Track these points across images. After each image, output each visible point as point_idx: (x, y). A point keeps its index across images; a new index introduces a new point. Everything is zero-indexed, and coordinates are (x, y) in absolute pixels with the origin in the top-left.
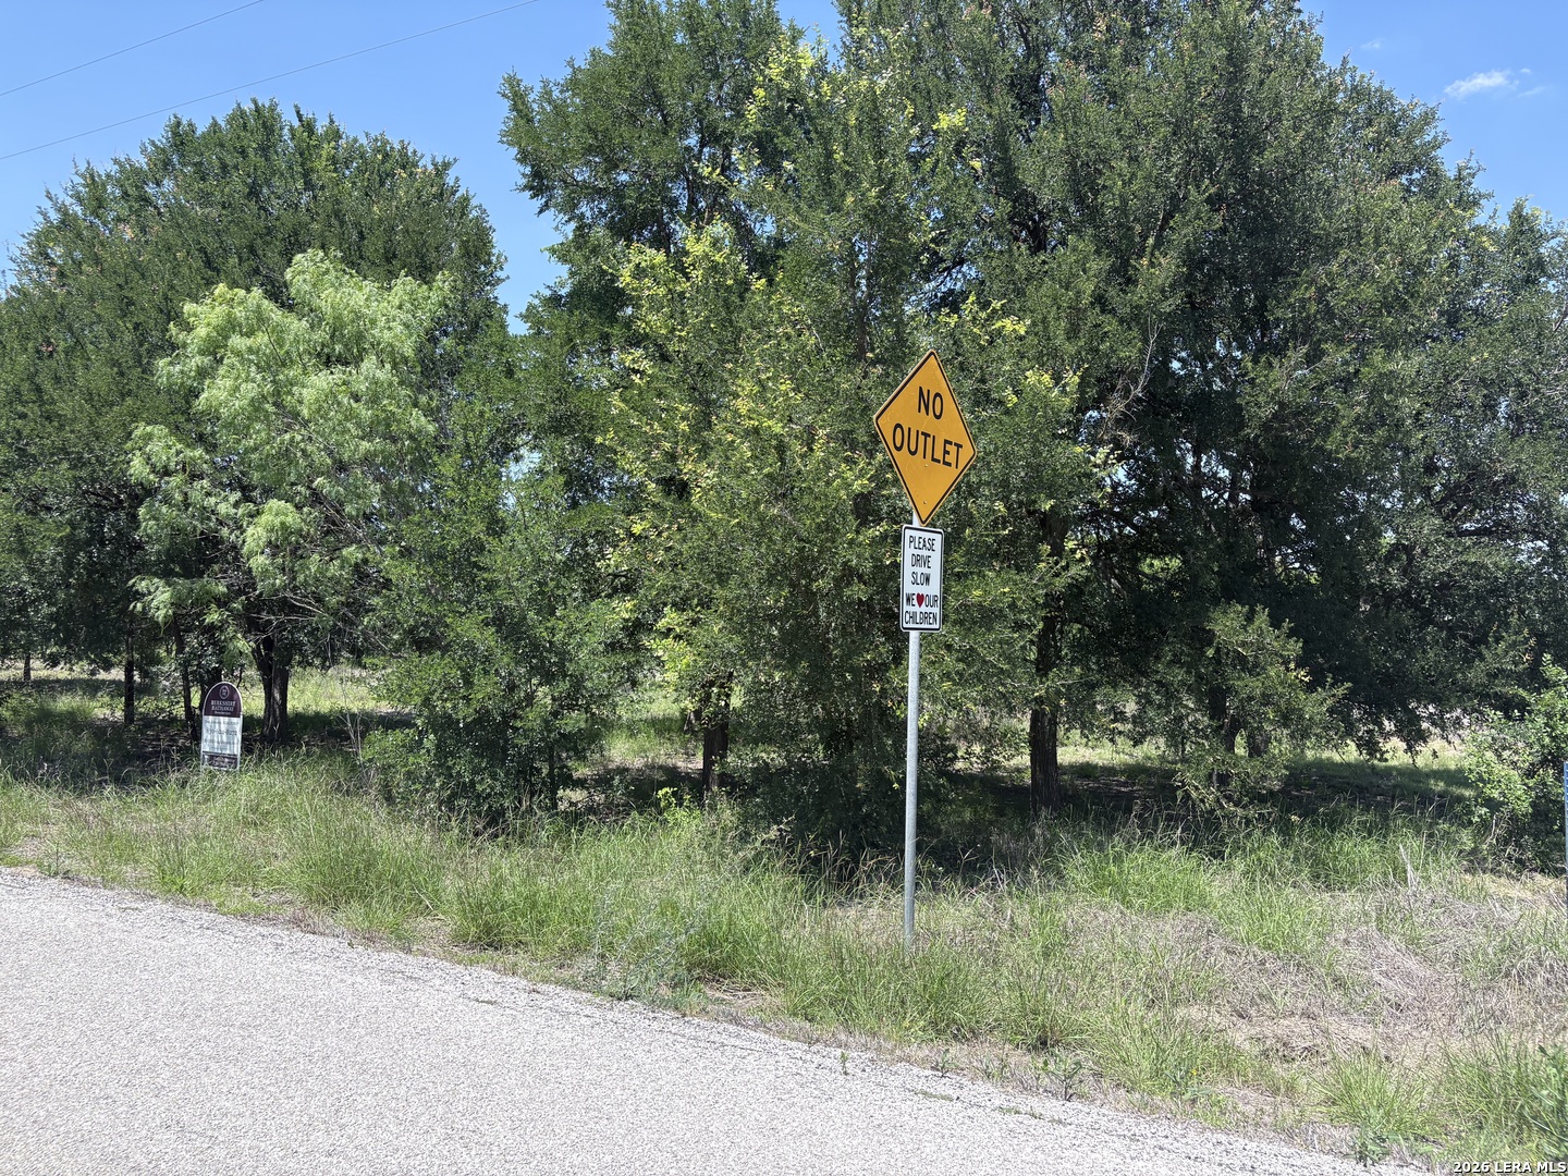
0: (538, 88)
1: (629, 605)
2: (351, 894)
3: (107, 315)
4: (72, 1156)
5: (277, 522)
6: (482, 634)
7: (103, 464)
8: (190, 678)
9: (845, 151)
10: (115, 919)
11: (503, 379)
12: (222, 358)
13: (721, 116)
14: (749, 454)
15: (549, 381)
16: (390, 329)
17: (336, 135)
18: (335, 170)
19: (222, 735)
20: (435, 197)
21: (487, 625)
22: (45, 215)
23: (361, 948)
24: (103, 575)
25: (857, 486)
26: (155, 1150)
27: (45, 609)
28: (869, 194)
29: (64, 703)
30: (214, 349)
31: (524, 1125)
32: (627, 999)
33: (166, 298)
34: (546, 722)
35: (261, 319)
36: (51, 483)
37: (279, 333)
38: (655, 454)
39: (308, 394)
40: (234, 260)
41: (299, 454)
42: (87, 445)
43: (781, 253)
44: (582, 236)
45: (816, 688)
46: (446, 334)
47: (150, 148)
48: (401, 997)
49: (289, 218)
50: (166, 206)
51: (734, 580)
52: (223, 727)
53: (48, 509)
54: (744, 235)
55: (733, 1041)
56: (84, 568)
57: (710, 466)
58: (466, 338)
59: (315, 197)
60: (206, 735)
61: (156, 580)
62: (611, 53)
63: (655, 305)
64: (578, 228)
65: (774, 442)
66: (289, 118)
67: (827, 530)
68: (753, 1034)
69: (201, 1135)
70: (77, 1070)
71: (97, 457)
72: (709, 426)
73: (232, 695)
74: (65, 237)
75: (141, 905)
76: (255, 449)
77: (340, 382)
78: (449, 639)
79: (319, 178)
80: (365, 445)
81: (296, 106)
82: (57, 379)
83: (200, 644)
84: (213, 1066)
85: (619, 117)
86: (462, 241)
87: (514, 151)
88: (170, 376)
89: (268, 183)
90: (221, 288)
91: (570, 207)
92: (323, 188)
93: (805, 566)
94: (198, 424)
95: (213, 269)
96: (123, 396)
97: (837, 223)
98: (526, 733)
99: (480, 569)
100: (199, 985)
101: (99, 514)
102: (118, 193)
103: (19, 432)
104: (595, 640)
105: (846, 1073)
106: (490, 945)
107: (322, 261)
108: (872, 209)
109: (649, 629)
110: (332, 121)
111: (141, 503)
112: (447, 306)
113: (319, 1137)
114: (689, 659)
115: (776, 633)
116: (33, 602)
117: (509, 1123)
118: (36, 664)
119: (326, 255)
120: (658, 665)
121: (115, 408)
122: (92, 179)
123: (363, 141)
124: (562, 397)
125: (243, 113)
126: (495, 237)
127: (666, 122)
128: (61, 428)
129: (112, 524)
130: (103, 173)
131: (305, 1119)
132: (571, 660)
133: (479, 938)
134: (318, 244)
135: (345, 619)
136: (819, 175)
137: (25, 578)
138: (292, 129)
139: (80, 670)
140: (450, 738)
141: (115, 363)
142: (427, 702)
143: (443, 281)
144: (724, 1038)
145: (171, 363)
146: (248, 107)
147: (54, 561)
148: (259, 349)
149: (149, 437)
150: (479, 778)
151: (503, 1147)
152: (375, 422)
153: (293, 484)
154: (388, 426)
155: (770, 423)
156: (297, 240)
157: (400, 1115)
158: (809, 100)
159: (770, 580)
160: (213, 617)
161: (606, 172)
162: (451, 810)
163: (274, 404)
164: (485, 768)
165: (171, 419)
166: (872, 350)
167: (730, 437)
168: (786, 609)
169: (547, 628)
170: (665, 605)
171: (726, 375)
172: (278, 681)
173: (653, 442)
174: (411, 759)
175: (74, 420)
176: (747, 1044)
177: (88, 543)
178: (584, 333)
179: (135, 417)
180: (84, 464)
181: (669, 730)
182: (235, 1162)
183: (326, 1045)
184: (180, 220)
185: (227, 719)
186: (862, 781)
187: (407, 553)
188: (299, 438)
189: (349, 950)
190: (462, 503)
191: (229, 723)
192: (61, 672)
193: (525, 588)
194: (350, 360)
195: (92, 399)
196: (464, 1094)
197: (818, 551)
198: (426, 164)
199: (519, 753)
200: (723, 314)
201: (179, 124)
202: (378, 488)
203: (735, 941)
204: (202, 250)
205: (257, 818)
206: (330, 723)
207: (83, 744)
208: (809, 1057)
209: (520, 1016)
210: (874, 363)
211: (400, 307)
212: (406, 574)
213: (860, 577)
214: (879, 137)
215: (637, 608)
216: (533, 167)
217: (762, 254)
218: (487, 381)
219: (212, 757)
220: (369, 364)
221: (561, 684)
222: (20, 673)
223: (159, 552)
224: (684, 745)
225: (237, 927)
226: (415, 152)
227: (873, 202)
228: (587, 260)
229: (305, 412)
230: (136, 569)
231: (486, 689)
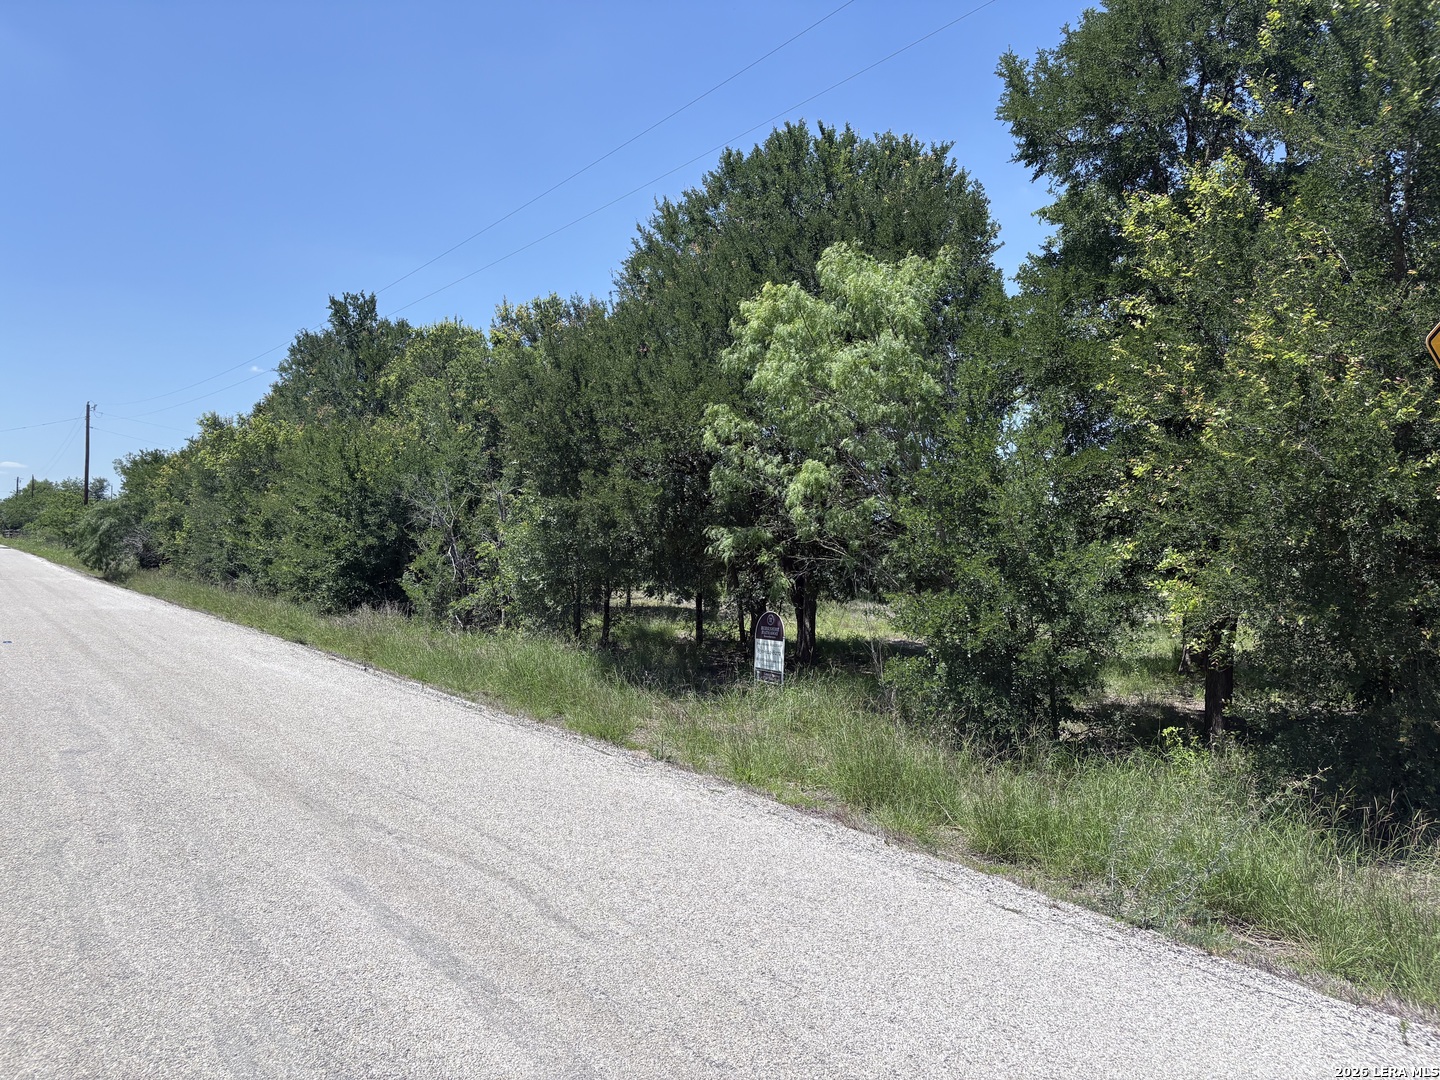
0: (1033, 60)
1: (1130, 546)
2: (882, 799)
3: (683, 319)
4: (696, 984)
5: (812, 478)
6: (987, 574)
7: (683, 438)
8: (744, 607)
9: (1378, 56)
10: (707, 799)
11: (1002, 339)
12: (769, 344)
13: (1225, 49)
14: (1267, 389)
15: (1046, 335)
16: (903, 303)
17: (850, 140)
18: (851, 171)
19: (769, 654)
20: (935, 179)
21: (991, 565)
22: (636, 244)
23: (895, 847)
24: (684, 525)
25: (1400, 415)
26: (755, 991)
27: (646, 552)
28: (1410, 99)
29: (655, 625)
30: (763, 338)
31: (1062, 1031)
32: (1147, 928)
33: (725, 300)
34: (1049, 657)
35: (799, 306)
36: (649, 455)
37: (812, 316)
38: (1159, 397)
39: (836, 367)
40: (773, 262)
41: (827, 420)
42: (674, 423)
43: (1294, 177)
44: (1076, 194)
45: (1345, 633)
46: (946, 302)
47: (709, 178)
48: (935, 895)
49: (815, 219)
50: (722, 223)
51: (1247, 520)
52: (770, 649)
53: (646, 475)
54: (1253, 167)
55: (1269, 988)
56: (672, 520)
57: (1221, 404)
58: (965, 305)
59: (834, 197)
60: (758, 654)
61: (722, 529)
62: (1105, 10)
63: (1159, 249)
64: (1072, 188)
65: (1296, 375)
66: (814, 133)
67: (1362, 464)
68: (1289, 984)
69: (790, 985)
70: (692, 916)
71: (680, 433)
72: (1220, 364)
73: (777, 623)
74: (651, 260)
75: (723, 789)
76: (792, 418)
77: (861, 354)
78: (957, 578)
79: (838, 180)
80: (882, 408)
81: (820, 122)
82: (651, 373)
83: (751, 580)
84: (792, 929)
85: (1114, 71)
86: (961, 216)
87: (1010, 125)
88: (730, 362)
89: (798, 192)
90: (767, 286)
91: (1065, 170)
92: (840, 188)
93: (1333, 503)
94: (749, 400)
95: (757, 272)
96: (697, 383)
97: (1369, 136)
98: (1029, 665)
99: (985, 514)
100: (773, 860)
101: (681, 477)
102: (687, 219)
103: (627, 417)
104: (1095, 579)
105: (1406, 1044)
106: (1006, 858)
107: (845, 251)
108: (1415, 115)
109: (1149, 569)
110: (848, 129)
111: (710, 468)
112: (948, 277)
113: (880, 1003)
114: (1197, 600)
115: (1297, 574)
116: (638, 547)
117: (1047, 1026)
118: (634, 594)
119: (849, 245)
120: (1158, 605)
121: (692, 393)
122: (669, 212)
123: (873, 141)
124: (1058, 349)
125: (778, 135)
126: (989, 208)
127: (1164, 67)
128: (655, 412)
129: (689, 485)
130: (676, 205)
131: (868, 987)
132: (1070, 599)
133: (995, 851)
134: (840, 238)
135: (863, 560)
136: (1346, 91)
137: (633, 528)
138: (816, 143)
139: (669, 599)
140: (960, 666)
141: (691, 356)
142: (938, 634)
143: (945, 255)
144: (1257, 983)
145: (730, 353)
146: (782, 130)
147: (652, 515)
148: (797, 333)
149: (716, 414)
150: (986, 705)
151: (1044, 1047)
152: (890, 388)
153: (822, 446)
154: (902, 390)
155: (1292, 355)
156: (822, 237)
157: (947, 999)
158: (1334, 12)
159: (1291, 517)
160: (763, 558)
161: (1100, 129)
162: (963, 731)
163: (808, 379)
164: (992, 696)
165: (730, 398)
166: (1413, 267)
167: (1241, 374)
168: (1310, 549)
169: (1047, 569)
170: (1166, 546)
171: (1235, 312)
172: (808, 612)
173: (1155, 385)
174: (926, 684)
175: (664, 405)
176: (1285, 994)
177: (674, 500)
178: (1079, 286)
179: (706, 399)
180: (671, 439)
181: (1163, 670)
182: (816, 1012)
183: (878, 926)
184: (733, 234)
185: (773, 642)
186: (1406, 735)
187: (918, 502)
188: (827, 406)
189: (885, 847)
190: (967, 455)
191: (775, 645)
192: (653, 602)
193: (1026, 531)
194: (868, 334)
195: (675, 387)
196: (1001, 991)
197: (1351, 488)
198: (927, 150)
199: (1023, 684)
200: (1233, 249)
201: (730, 155)
202: (893, 445)
203: (1260, 887)
204: (750, 256)
205: (800, 726)
206: (848, 648)
207: (671, 657)
208: (1358, 1019)
209: (1045, 928)
210: (1416, 281)
211: (910, 283)
212: (917, 520)
213: (1403, 514)
214: (1422, 34)
215: (1138, 549)
216: (1027, 137)
217: (1272, 183)
218: (986, 341)
219: (763, 673)
220: (886, 337)
221: (1062, 622)
222: (624, 600)
223: (722, 507)
224: (1180, 685)
225: (795, 815)
226: (917, 142)
227: (1415, 107)
228: (1081, 217)
229: (833, 383)
230: (707, 520)
231: (991, 625)
